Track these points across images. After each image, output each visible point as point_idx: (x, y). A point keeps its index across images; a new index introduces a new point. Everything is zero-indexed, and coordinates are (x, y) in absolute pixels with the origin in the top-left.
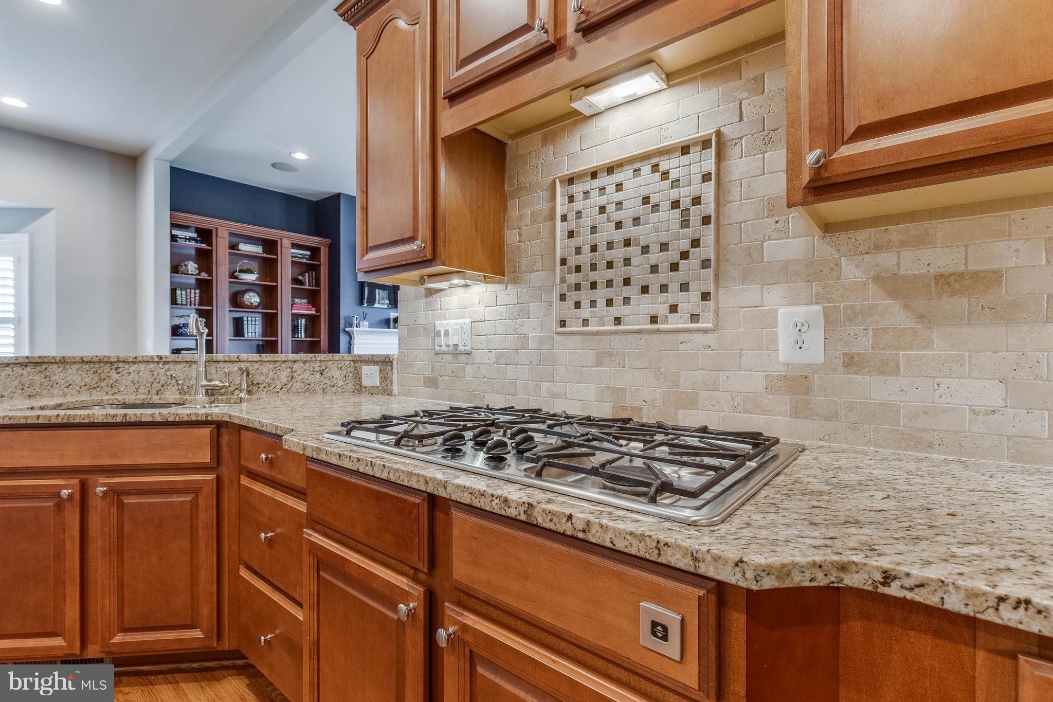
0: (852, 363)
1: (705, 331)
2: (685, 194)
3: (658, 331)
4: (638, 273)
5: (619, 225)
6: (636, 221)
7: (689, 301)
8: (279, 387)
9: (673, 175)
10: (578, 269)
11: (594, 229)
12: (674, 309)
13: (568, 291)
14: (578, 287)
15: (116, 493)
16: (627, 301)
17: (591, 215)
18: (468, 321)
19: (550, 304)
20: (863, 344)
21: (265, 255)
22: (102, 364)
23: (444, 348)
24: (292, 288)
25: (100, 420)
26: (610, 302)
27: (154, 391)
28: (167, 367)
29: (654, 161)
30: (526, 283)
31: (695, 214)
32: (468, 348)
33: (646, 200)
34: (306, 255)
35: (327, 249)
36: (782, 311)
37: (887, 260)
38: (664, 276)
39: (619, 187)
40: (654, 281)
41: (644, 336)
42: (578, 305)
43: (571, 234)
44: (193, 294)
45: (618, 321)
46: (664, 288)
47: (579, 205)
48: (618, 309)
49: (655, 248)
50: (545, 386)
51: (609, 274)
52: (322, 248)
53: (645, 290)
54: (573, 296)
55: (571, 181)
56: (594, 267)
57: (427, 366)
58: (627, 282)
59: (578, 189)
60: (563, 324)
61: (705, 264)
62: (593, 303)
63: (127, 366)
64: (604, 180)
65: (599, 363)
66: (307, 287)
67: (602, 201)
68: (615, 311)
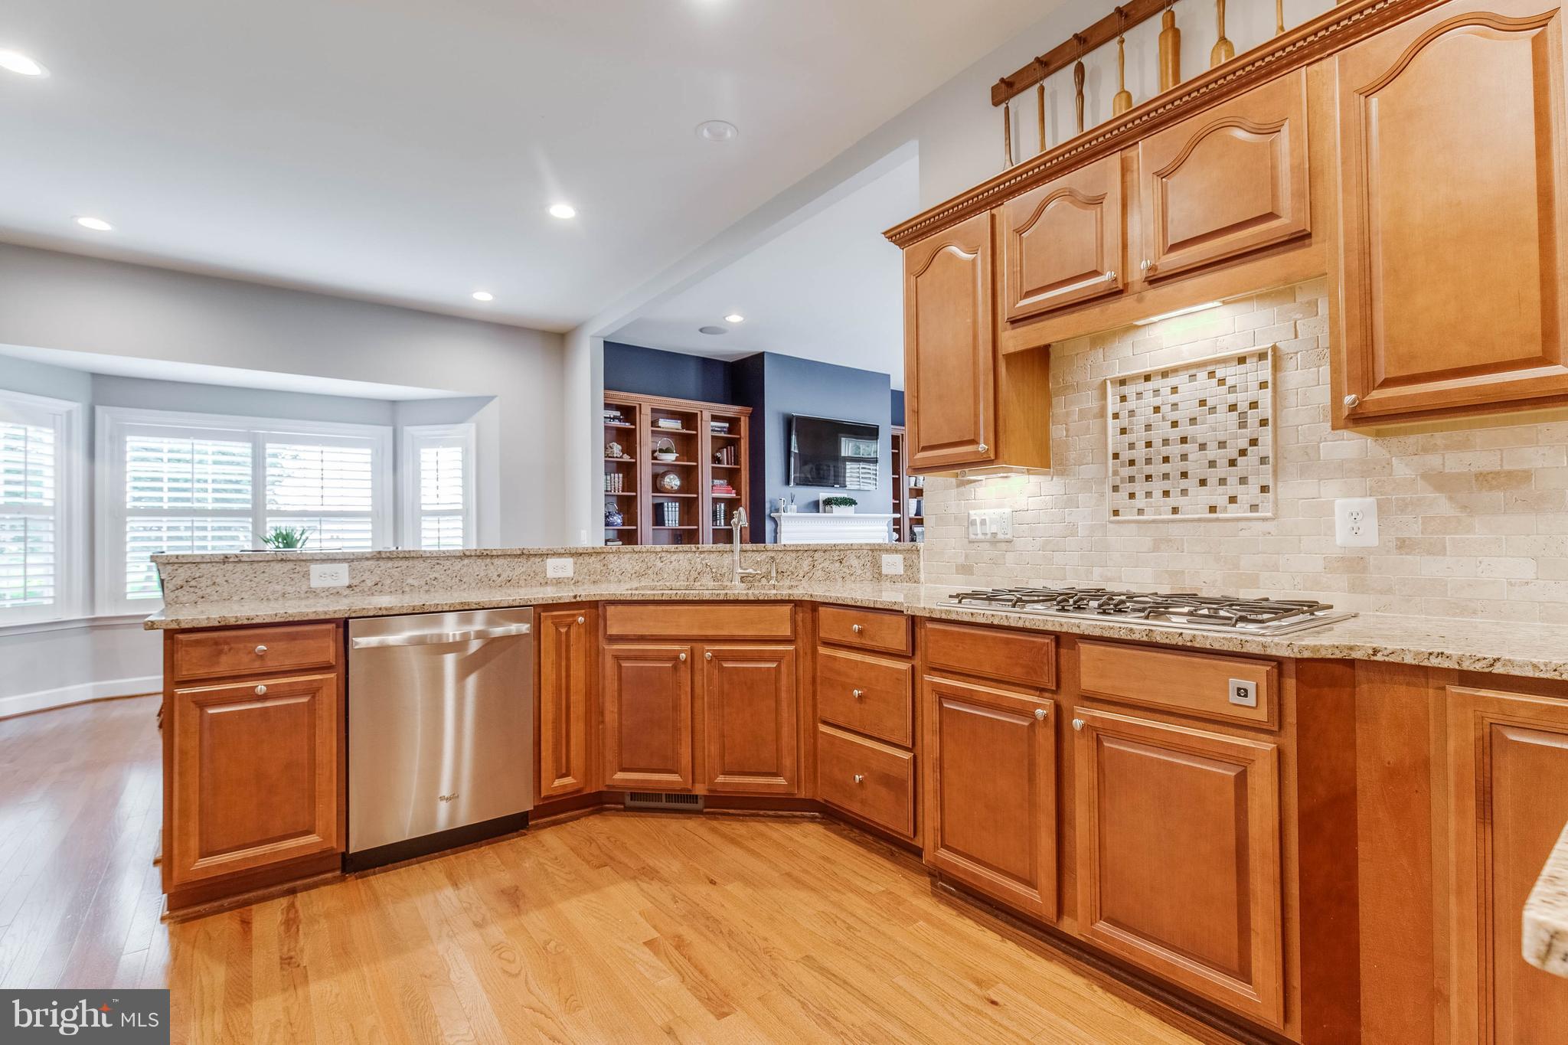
0: (1403, 545)
1: (1264, 519)
2: (1242, 399)
3: (1218, 520)
4: (1196, 465)
5: (1175, 424)
6: (1193, 421)
7: (1249, 493)
8: (801, 575)
9: (1230, 382)
10: (1132, 463)
11: (1148, 427)
12: (1233, 500)
13: (1122, 482)
14: (1132, 479)
15: (718, 657)
16: (1184, 492)
17: (1145, 413)
18: (1008, 510)
19: (1102, 495)
20: (1413, 529)
21: (684, 431)
22: (648, 554)
23: (980, 536)
24: (713, 468)
25: (707, 598)
26: (1166, 494)
27: (692, 579)
28: (702, 556)
29: (1211, 368)
30: (1074, 475)
31: (1253, 417)
32: (1009, 536)
33: (1203, 403)
34: (725, 427)
35: (747, 418)
36: (1339, 502)
37: (1434, 461)
38: (1223, 470)
39: (1174, 390)
40: (1212, 476)
41: (1203, 524)
42: (1132, 496)
43: (1123, 431)
44: (616, 479)
45: (1175, 510)
46: (1222, 481)
47: (1132, 404)
48: (1175, 500)
49: (1212, 446)
50: (1097, 571)
51: (1166, 468)
52: (743, 418)
53: (1203, 482)
54: (1127, 488)
55: (1123, 382)
56: (1148, 461)
57: (960, 554)
58: (1184, 475)
59: (1130, 390)
60: (1116, 513)
61: (1263, 460)
62: (1149, 494)
63: (669, 556)
64: (1156, 383)
65: (1156, 548)
66: (725, 466)
67: (1157, 401)
68: (1172, 501)
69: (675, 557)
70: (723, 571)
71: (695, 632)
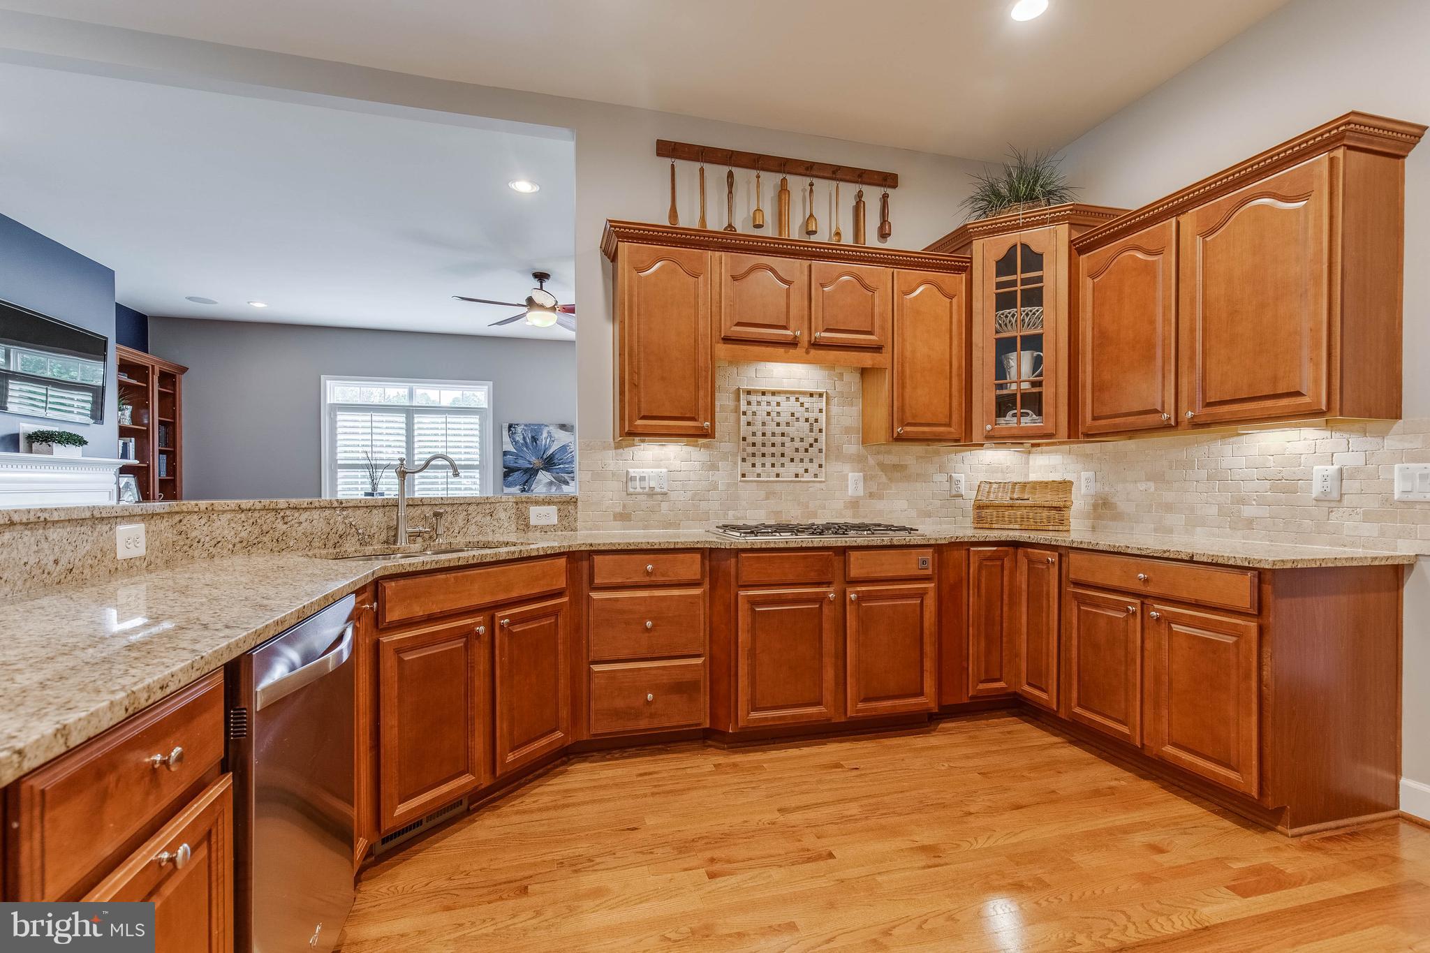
0: (871, 495)
1: (821, 482)
2: (812, 416)
3: (800, 481)
4: (789, 450)
5: (778, 424)
6: (788, 424)
7: (813, 468)
9: (806, 405)
10: (754, 445)
11: (764, 424)
12: (806, 471)
13: (748, 456)
14: (754, 455)
16: (783, 465)
17: (761, 416)
18: (664, 470)
19: (736, 463)
20: (874, 489)
23: (639, 490)
26: (773, 465)
28: (345, 513)
29: (797, 396)
30: (717, 449)
31: (816, 428)
32: (665, 490)
33: (793, 415)
36: (850, 474)
37: (881, 457)
38: (801, 454)
39: (778, 404)
40: (797, 456)
41: (792, 484)
42: (754, 465)
43: (749, 424)
45: (778, 475)
46: (802, 460)
47: (754, 407)
48: (777, 469)
49: (797, 440)
50: (731, 513)
51: (773, 450)
53: (792, 460)
54: (750, 460)
55: (749, 393)
56: (764, 445)
57: (618, 504)
58: (783, 455)
59: (753, 398)
60: (744, 475)
61: (820, 451)
62: (763, 465)
64: (768, 398)
65: (767, 498)
67: (769, 409)
68: (776, 470)
69: (305, 516)
70: (372, 532)
71: (488, 599)
